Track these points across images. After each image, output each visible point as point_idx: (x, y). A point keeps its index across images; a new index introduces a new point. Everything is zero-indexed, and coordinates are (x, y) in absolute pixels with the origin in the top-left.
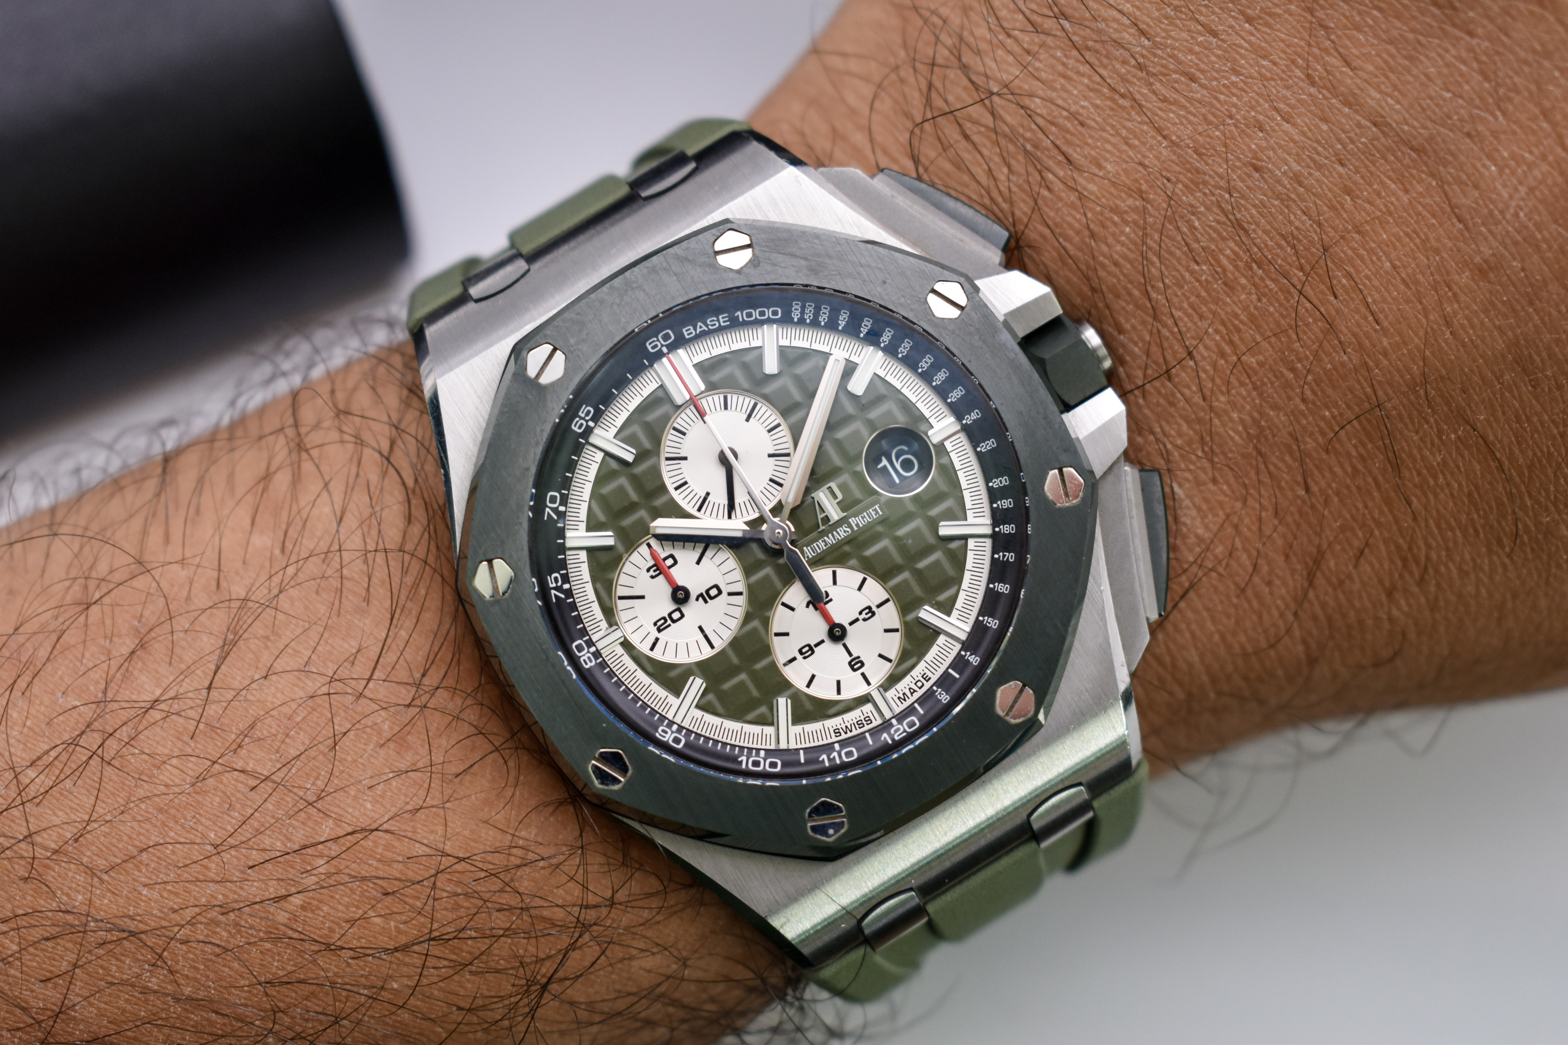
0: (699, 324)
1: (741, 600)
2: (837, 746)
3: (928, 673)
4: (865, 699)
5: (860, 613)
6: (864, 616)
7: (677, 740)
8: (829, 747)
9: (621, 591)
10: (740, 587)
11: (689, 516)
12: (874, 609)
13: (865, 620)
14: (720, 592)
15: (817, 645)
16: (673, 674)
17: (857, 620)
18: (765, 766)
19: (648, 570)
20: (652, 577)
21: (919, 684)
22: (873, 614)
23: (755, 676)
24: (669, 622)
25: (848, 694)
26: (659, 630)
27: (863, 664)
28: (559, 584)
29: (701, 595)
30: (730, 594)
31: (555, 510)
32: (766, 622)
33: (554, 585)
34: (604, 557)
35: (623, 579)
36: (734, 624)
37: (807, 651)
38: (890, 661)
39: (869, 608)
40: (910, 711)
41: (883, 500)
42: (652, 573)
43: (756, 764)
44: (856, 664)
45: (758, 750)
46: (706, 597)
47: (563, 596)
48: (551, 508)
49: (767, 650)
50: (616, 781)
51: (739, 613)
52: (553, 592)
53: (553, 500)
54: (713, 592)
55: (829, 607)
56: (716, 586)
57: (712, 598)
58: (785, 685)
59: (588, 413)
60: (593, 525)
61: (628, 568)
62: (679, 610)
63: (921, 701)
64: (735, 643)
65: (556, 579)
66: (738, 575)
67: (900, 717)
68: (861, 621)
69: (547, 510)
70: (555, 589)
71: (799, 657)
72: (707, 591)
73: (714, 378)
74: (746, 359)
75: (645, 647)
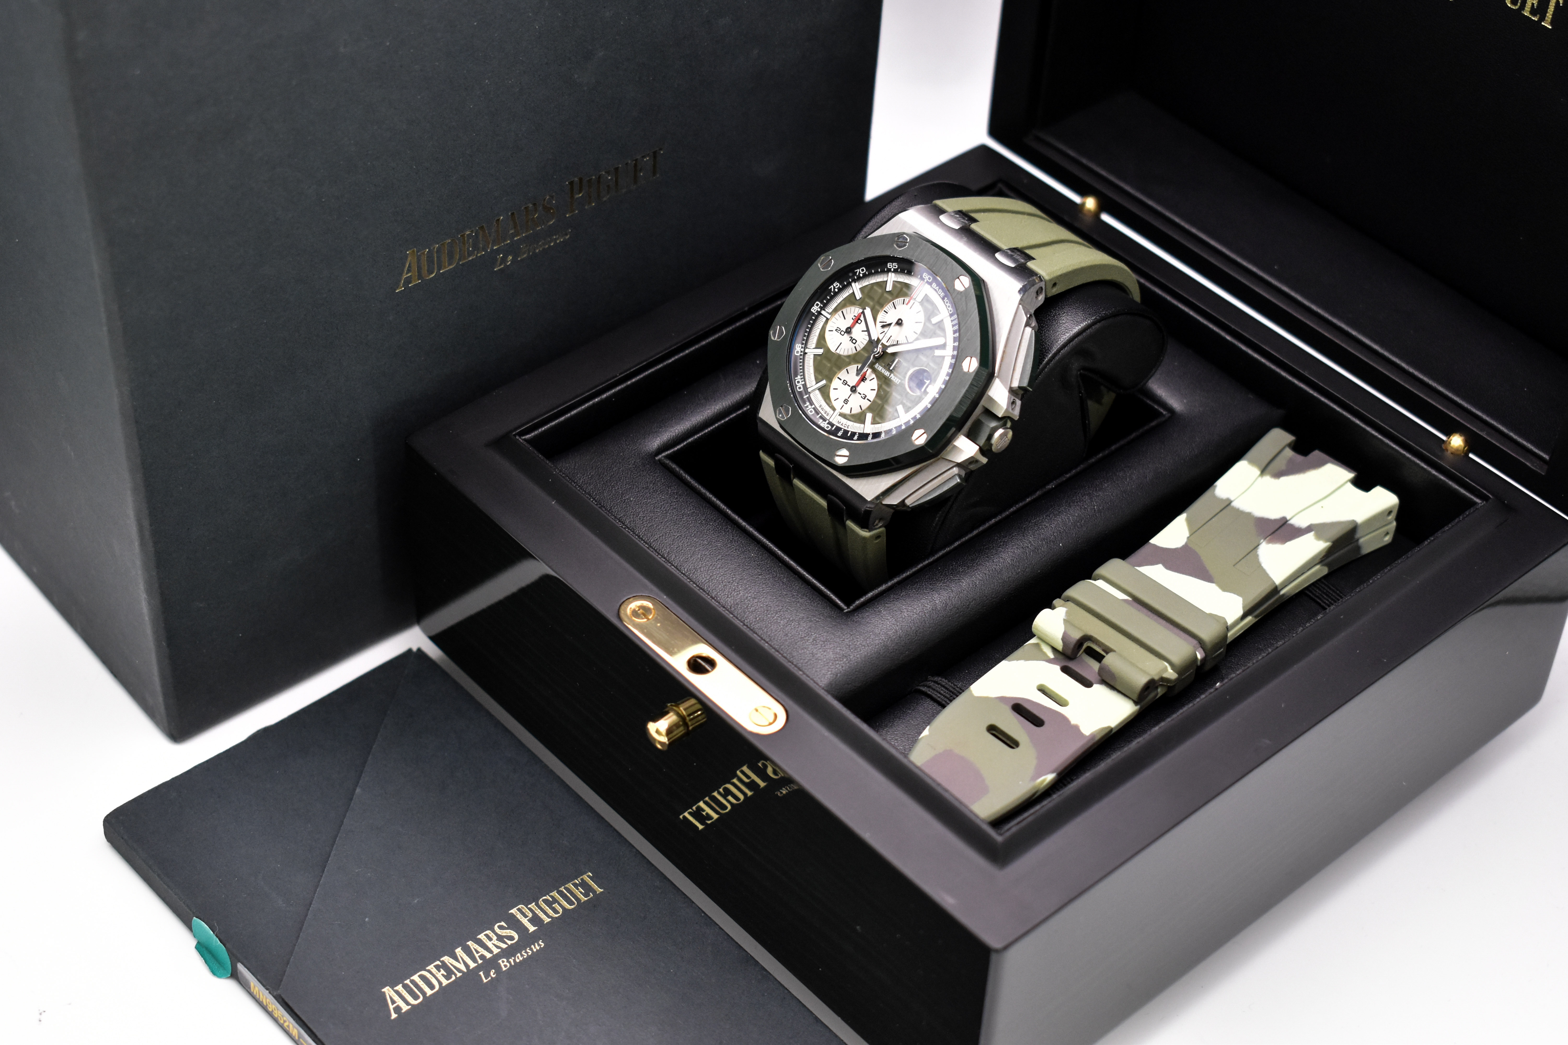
0: (938, 287)
1: (854, 351)
2: (813, 406)
3: (850, 427)
4: (834, 410)
5: (863, 394)
6: (863, 396)
7: (798, 352)
8: (812, 403)
9: (844, 310)
10: (858, 349)
11: (875, 319)
12: (866, 398)
13: (862, 397)
14: (855, 344)
15: (848, 385)
16: (823, 342)
17: (861, 394)
18: (799, 385)
19: (855, 316)
20: (853, 319)
21: (845, 426)
22: (864, 399)
23: (830, 370)
24: (840, 332)
25: (834, 404)
26: (836, 330)
27: (846, 404)
28: (836, 287)
29: (852, 338)
30: (855, 347)
31: (860, 273)
32: (849, 364)
33: (835, 286)
34: (853, 299)
35: (848, 309)
36: (846, 354)
37: (845, 383)
38: (851, 412)
39: (866, 396)
40: (832, 425)
41: (903, 382)
42: (854, 318)
43: (798, 382)
44: (846, 401)
45: (805, 381)
46: (852, 339)
47: (832, 290)
48: (859, 271)
49: (840, 369)
50: (775, 337)
51: (850, 353)
52: (832, 286)
53: (863, 270)
54: (854, 341)
55: (862, 382)
56: (856, 341)
57: (852, 342)
58: (830, 380)
59: (895, 266)
60: (862, 289)
61: (853, 308)
62: (845, 333)
63: (837, 427)
64: (839, 356)
65: (837, 285)
66: (862, 346)
67: (830, 423)
68: (861, 396)
69: (858, 270)
70: (834, 286)
71: (842, 381)
72: (854, 339)
73: (926, 304)
74: (936, 311)
75: (828, 328)
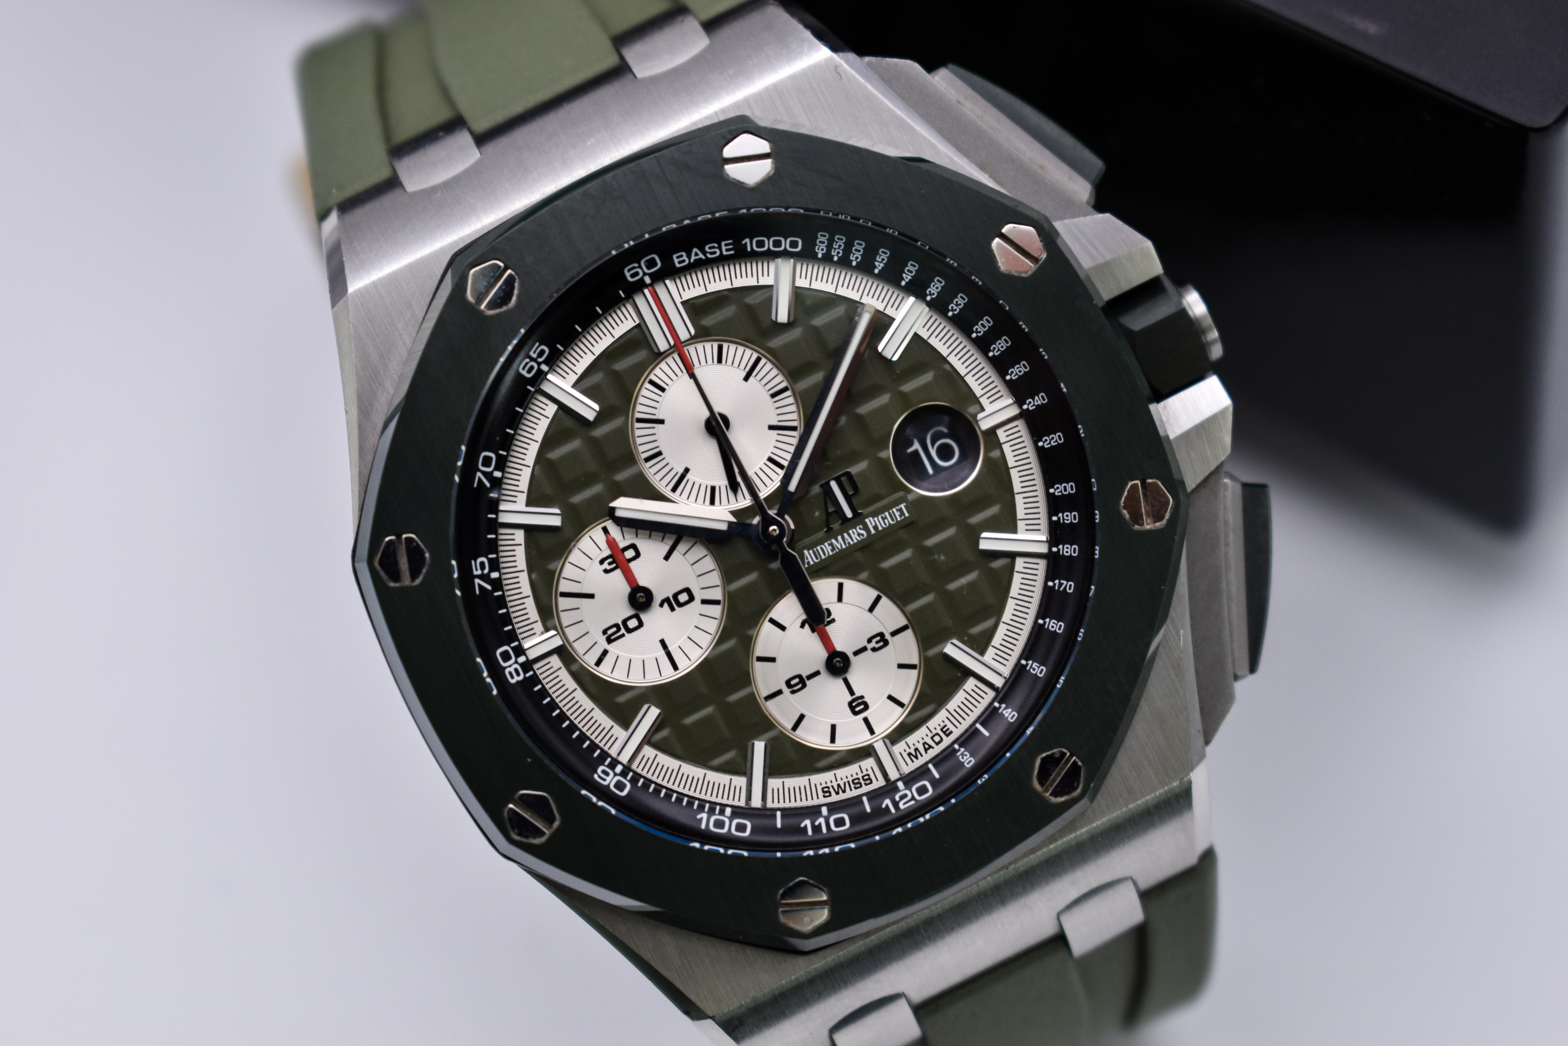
0: (695, 250)
1: (716, 611)
2: (824, 810)
3: (950, 726)
4: (867, 752)
5: (870, 641)
6: (873, 644)
7: (620, 786)
8: (813, 812)
9: (564, 586)
10: (717, 594)
11: (659, 497)
12: (888, 637)
13: (874, 650)
14: (691, 598)
15: (810, 677)
16: (622, 699)
17: (864, 649)
18: (730, 827)
19: (602, 562)
20: (606, 571)
21: (937, 739)
22: (886, 643)
23: (727, 710)
24: (623, 631)
25: (844, 743)
26: (609, 641)
27: (866, 707)
28: (486, 571)
29: (667, 600)
30: (704, 602)
31: (488, 475)
32: (748, 643)
33: (479, 572)
34: (545, 541)
35: (569, 571)
36: (706, 641)
37: (797, 684)
38: (901, 705)
39: (881, 635)
40: (922, 772)
41: (910, 497)
42: (606, 566)
43: (719, 824)
44: (858, 705)
45: (723, 806)
46: (673, 602)
47: (489, 587)
48: (483, 473)
49: (745, 679)
50: (539, 833)
51: (713, 626)
52: (477, 581)
53: (487, 462)
54: (683, 598)
55: (830, 629)
56: (687, 590)
57: (680, 605)
58: (765, 724)
59: (542, 352)
60: (535, 498)
61: (575, 556)
62: (637, 616)
63: (937, 761)
64: (705, 666)
65: (482, 565)
66: (715, 578)
67: (909, 779)
68: (869, 652)
69: (479, 474)
70: (481, 577)
71: (786, 691)
72: (675, 596)
73: (708, 321)
74: (750, 300)
75: (589, 660)
